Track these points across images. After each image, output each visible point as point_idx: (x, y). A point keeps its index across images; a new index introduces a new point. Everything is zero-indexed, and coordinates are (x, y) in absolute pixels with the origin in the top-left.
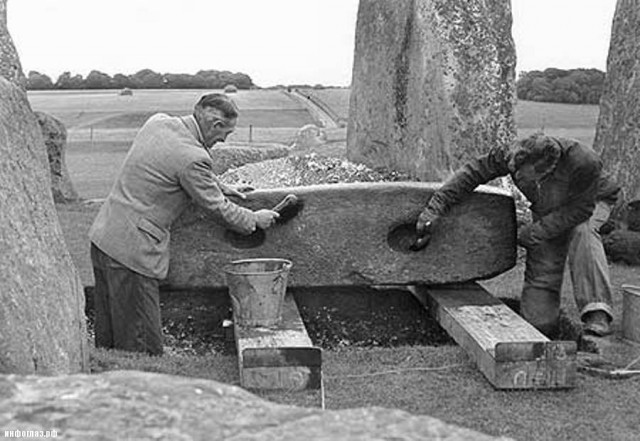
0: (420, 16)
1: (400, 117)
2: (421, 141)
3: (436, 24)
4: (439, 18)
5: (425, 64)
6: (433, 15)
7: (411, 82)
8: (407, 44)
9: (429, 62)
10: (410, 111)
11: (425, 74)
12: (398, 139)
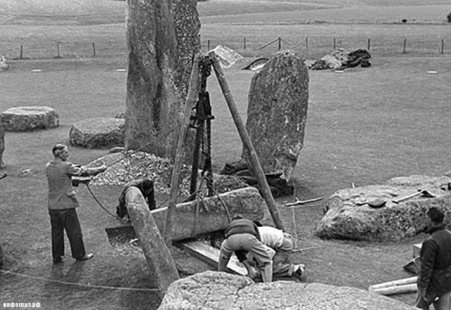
0: (166, 85)
1: (156, 126)
2: (168, 138)
3: (174, 90)
4: (176, 88)
5: (169, 106)
6: (173, 86)
7: (162, 112)
8: (159, 94)
9: (171, 106)
10: (162, 124)
11: (170, 110)
12: (155, 134)
